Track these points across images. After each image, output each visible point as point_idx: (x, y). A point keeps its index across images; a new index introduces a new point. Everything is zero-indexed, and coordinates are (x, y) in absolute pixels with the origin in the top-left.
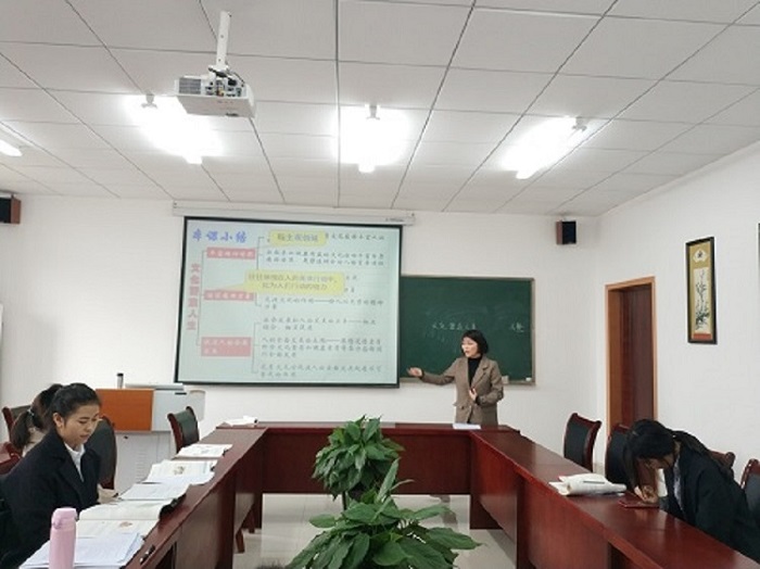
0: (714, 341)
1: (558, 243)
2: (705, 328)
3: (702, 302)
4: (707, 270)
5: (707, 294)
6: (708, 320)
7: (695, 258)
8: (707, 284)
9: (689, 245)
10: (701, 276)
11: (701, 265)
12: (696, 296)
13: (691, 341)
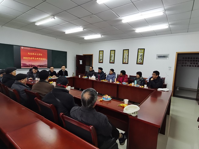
0: (103, 63)
2: (101, 61)
3: (101, 58)
5: (102, 57)
8: (102, 56)
9: (100, 51)
10: (101, 55)
11: (101, 54)
12: (100, 57)
13: (99, 62)
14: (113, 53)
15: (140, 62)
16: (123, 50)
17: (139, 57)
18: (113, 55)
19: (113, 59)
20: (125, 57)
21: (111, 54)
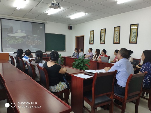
0: (93, 44)
3: (92, 39)
8: (93, 37)
9: (90, 31)
10: (92, 35)
13: (90, 44)
14: (103, 32)
15: (133, 41)
16: (114, 27)
17: (133, 35)
18: (103, 34)
19: (103, 39)
20: (116, 36)
21: (102, 34)
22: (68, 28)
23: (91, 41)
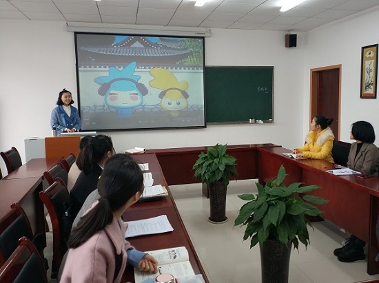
0: (375, 97)
1: (286, 46)
2: (370, 91)
3: (369, 78)
4: (373, 61)
5: (372, 74)
6: (372, 87)
7: (367, 55)
8: (373, 68)
9: (363, 48)
10: (369, 64)
11: (370, 59)
12: (366, 75)
13: (361, 97)
22: (282, 41)
23: (368, 86)
